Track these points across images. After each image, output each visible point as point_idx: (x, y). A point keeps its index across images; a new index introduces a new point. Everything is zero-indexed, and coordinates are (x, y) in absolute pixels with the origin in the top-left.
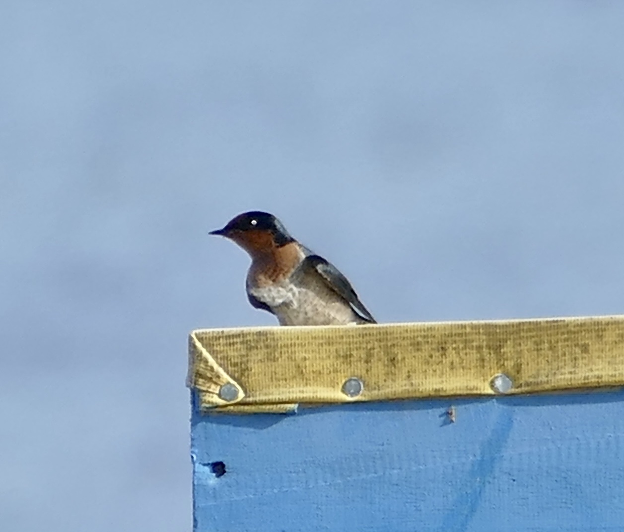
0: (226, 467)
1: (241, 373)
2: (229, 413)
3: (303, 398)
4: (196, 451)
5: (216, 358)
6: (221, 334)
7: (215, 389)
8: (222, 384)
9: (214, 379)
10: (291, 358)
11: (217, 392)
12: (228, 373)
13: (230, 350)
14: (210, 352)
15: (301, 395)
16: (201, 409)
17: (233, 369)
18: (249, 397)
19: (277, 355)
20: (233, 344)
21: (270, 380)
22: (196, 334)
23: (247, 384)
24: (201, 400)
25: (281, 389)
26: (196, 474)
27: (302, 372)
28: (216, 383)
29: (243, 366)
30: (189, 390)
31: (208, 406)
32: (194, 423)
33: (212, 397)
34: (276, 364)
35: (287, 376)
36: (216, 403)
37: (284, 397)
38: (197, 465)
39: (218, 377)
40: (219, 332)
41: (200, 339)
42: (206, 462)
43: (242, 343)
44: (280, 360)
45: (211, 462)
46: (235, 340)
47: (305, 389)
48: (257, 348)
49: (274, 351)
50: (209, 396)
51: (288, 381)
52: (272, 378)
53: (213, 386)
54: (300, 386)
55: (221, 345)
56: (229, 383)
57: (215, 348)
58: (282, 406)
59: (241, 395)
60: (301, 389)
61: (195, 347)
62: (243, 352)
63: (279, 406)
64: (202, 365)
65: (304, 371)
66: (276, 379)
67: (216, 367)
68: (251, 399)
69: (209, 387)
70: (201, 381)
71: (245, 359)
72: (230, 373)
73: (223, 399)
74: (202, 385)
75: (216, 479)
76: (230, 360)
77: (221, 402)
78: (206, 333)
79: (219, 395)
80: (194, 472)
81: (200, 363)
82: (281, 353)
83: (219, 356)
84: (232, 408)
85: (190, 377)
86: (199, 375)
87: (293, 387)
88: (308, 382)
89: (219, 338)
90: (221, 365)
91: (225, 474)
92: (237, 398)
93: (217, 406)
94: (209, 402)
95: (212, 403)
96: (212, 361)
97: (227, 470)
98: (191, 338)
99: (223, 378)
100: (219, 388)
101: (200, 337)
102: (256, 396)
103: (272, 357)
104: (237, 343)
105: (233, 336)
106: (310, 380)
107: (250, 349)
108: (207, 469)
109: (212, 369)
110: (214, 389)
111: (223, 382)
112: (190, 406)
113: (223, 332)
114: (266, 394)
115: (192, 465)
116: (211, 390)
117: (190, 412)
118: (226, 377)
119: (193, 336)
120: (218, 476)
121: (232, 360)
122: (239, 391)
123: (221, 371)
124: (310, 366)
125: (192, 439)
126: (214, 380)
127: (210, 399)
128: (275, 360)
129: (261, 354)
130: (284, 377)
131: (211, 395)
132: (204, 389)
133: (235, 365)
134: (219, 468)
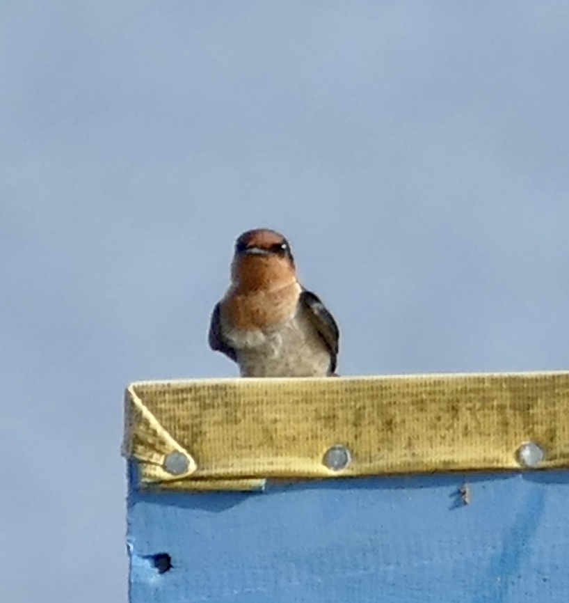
0: (172, 560)
1: (192, 438)
2: (177, 490)
3: (273, 472)
4: (134, 539)
5: (160, 419)
6: (166, 388)
7: (159, 459)
8: (167, 452)
9: (156, 445)
10: (257, 420)
11: (161, 462)
12: (175, 438)
13: (178, 408)
14: (152, 411)
15: (269, 468)
16: (140, 484)
17: (182, 433)
18: (203, 469)
19: (239, 415)
20: (183, 400)
21: (231, 448)
22: (135, 389)
23: (200, 453)
24: (141, 473)
25: (244, 460)
26: (134, 570)
27: (271, 438)
28: (160, 452)
29: (195, 429)
30: (124, 461)
31: (148, 480)
32: (131, 503)
33: (155, 469)
34: (238, 427)
35: (252, 442)
36: (159, 478)
37: (248, 470)
38: (134, 557)
39: (163, 443)
40: (164, 386)
41: (140, 394)
42: (146, 554)
43: (194, 400)
44: (243, 421)
45: (152, 553)
46: (185, 396)
47: (274, 459)
48: (213, 407)
49: (236, 411)
50: (151, 469)
51: (253, 449)
52: (232, 446)
53: (156, 456)
54: (269, 456)
55: (167, 401)
56: (176, 451)
57: (159, 406)
58: (245, 482)
59: (192, 467)
60: (271, 459)
61: (132, 404)
62: (196, 412)
63: (241, 482)
64: (142, 427)
65: (274, 436)
66: (238, 447)
67: (160, 429)
68: (204, 473)
69: (151, 457)
70: (140, 448)
71: (198, 420)
72: (177, 438)
73: (169, 472)
74: (142, 453)
75: (158, 575)
76: (179, 420)
77: (166, 476)
78: (147, 386)
79: (164, 467)
80: (131, 567)
81: (138, 426)
82: (244, 412)
83: (164, 417)
84: (180, 483)
85: (126, 443)
86: (138, 440)
87: (259, 457)
88: (279, 450)
89: (164, 393)
90: (165, 428)
91: (171, 569)
92: (187, 471)
93: (162, 482)
94: (150, 476)
95: (155, 477)
96: (154, 422)
97: (172, 563)
98: (127, 393)
99: (169, 445)
100: (163, 457)
101: (140, 390)
102: (212, 469)
103: (233, 418)
104: (187, 399)
105: (182, 391)
106: (281, 448)
107: (204, 407)
108: (148, 563)
109: (155, 433)
110: (157, 459)
111: (169, 450)
112: (126, 481)
113: (169, 385)
114: (224, 466)
115: (128, 559)
116: (153, 460)
117: (126, 490)
118: (173, 444)
119: (131, 390)
120: (162, 572)
121: (181, 421)
122: (189, 462)
123: (166, 435)
124: (282, 430)
125: (129, 524)
126: (158, 447)
127: (152, 473)
128: (236, 422)
129: (218, 414)
130: (248, 443)
131: (153, 466)
132: (145, 458)
133: (185, 428)
134: (163, 562)
